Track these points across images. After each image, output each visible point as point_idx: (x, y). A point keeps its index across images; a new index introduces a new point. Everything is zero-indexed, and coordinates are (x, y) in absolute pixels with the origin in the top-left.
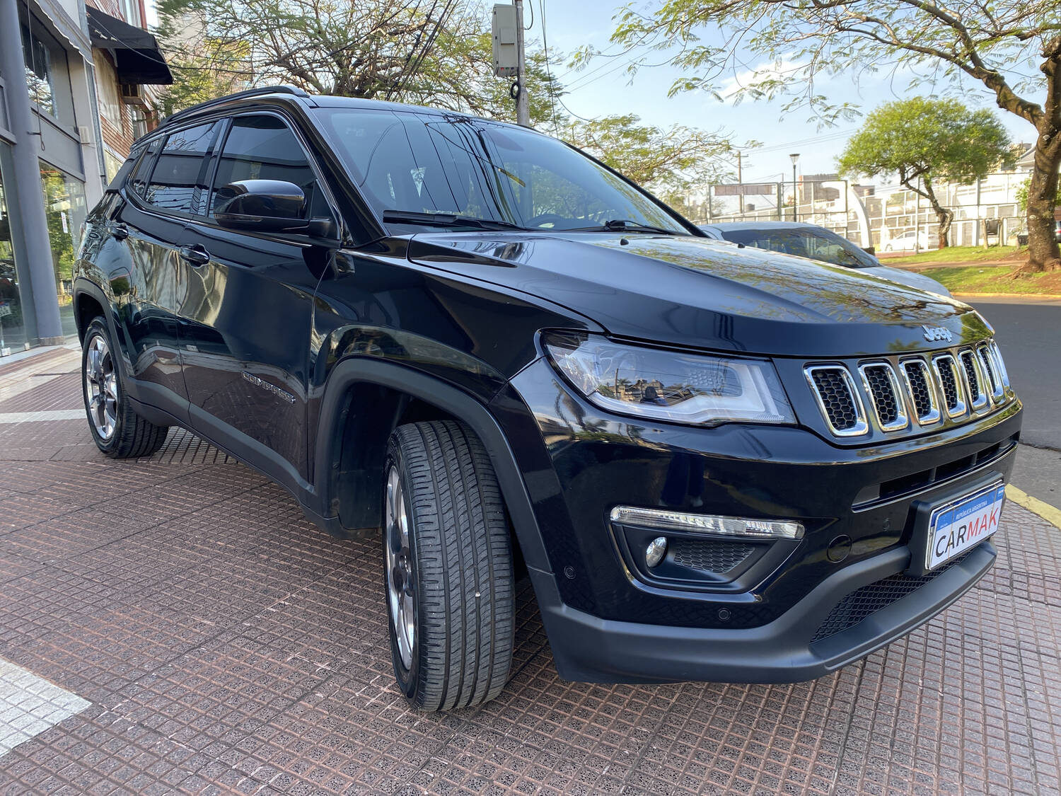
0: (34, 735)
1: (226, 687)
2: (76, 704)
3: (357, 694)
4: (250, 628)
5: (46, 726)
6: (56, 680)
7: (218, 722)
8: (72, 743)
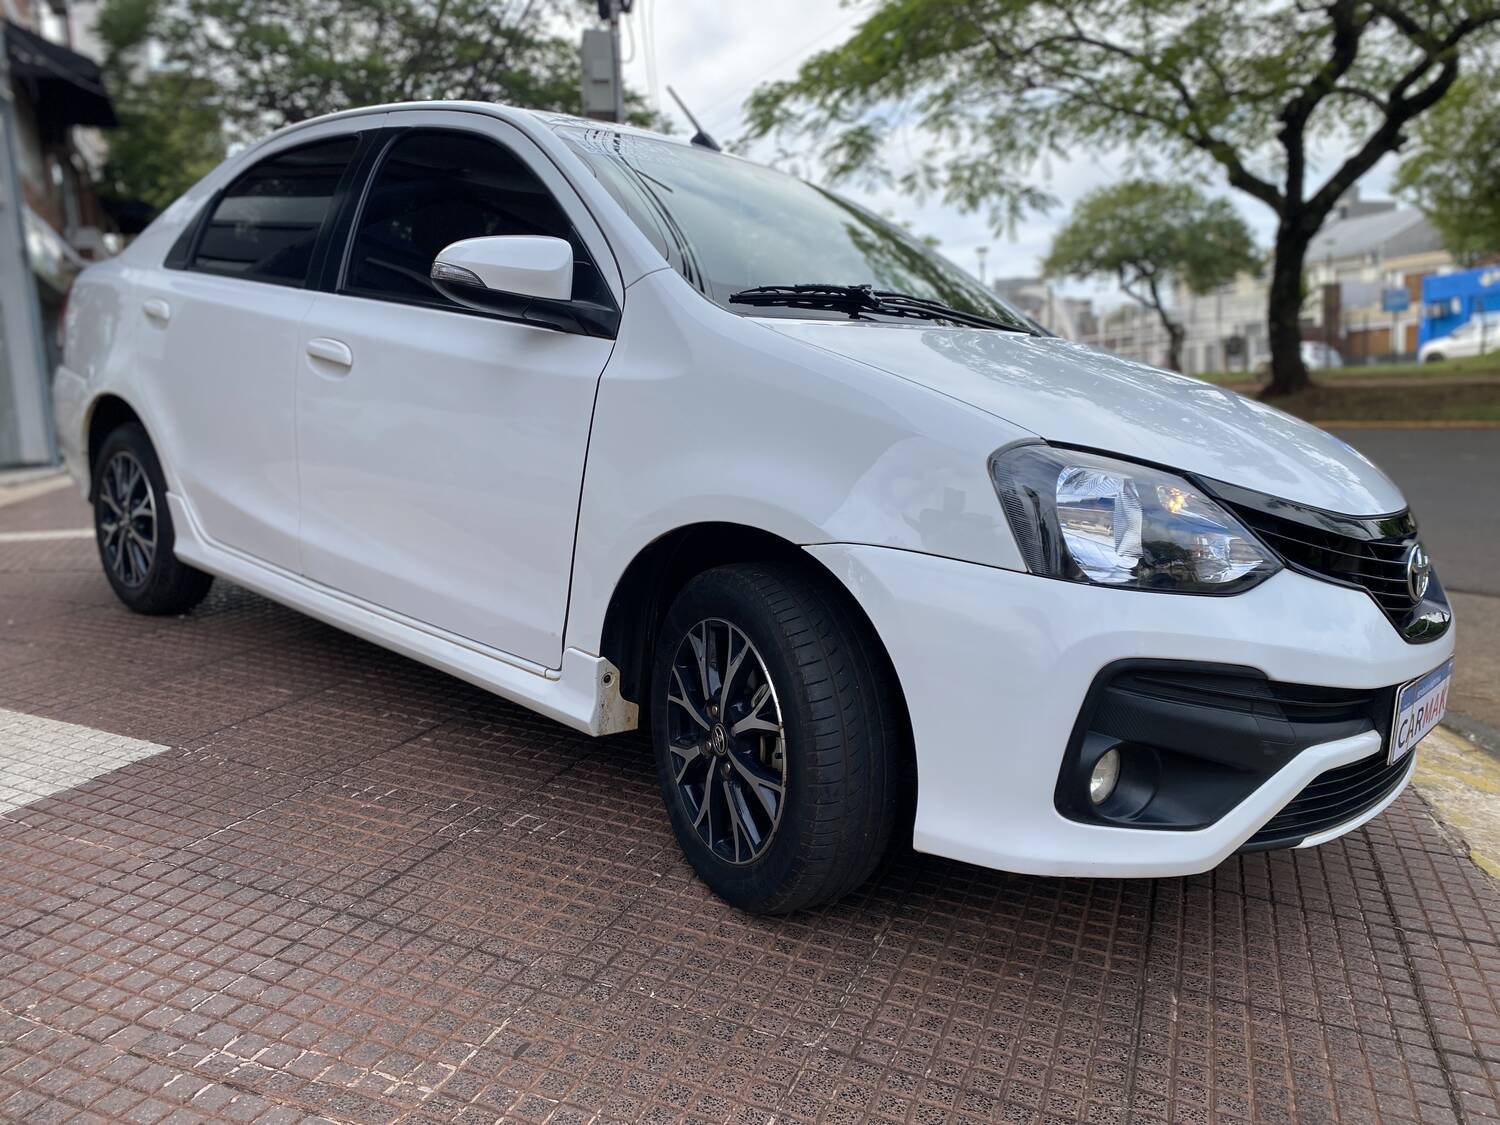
0: (115, 768)
1: (320, 735)
2: (152, 749)
3: (468, 738)
4: (333, 695)
5: (127, 764)
6: (124, 733)
7: (317, 760)
8: (159, 774)
